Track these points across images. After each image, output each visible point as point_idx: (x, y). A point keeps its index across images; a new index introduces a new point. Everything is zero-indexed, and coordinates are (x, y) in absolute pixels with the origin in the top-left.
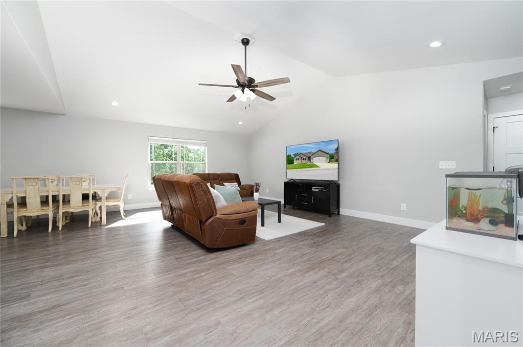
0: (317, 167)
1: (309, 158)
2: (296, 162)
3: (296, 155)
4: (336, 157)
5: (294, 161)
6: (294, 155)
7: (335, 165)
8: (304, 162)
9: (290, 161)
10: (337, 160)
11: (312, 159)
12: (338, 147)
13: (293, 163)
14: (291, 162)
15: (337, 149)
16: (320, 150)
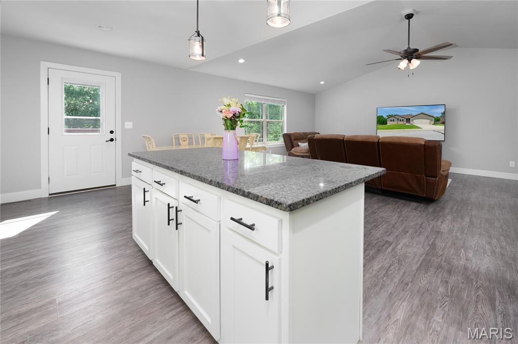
0: (418, 128)
1: (408, 120)
2: (389, 123)
3: (389, 116)
4: (442, 120)
5: (388, 122)
6: (387, 116)
7: (441, 128)
8: (402, 123)
9: (381, 121)
10: (443, 123)
11: (412, 120)
12: (445, 112)
13: (386, 124)
14: (383, 122)
15: (444, 113)
16: (422, 113)
